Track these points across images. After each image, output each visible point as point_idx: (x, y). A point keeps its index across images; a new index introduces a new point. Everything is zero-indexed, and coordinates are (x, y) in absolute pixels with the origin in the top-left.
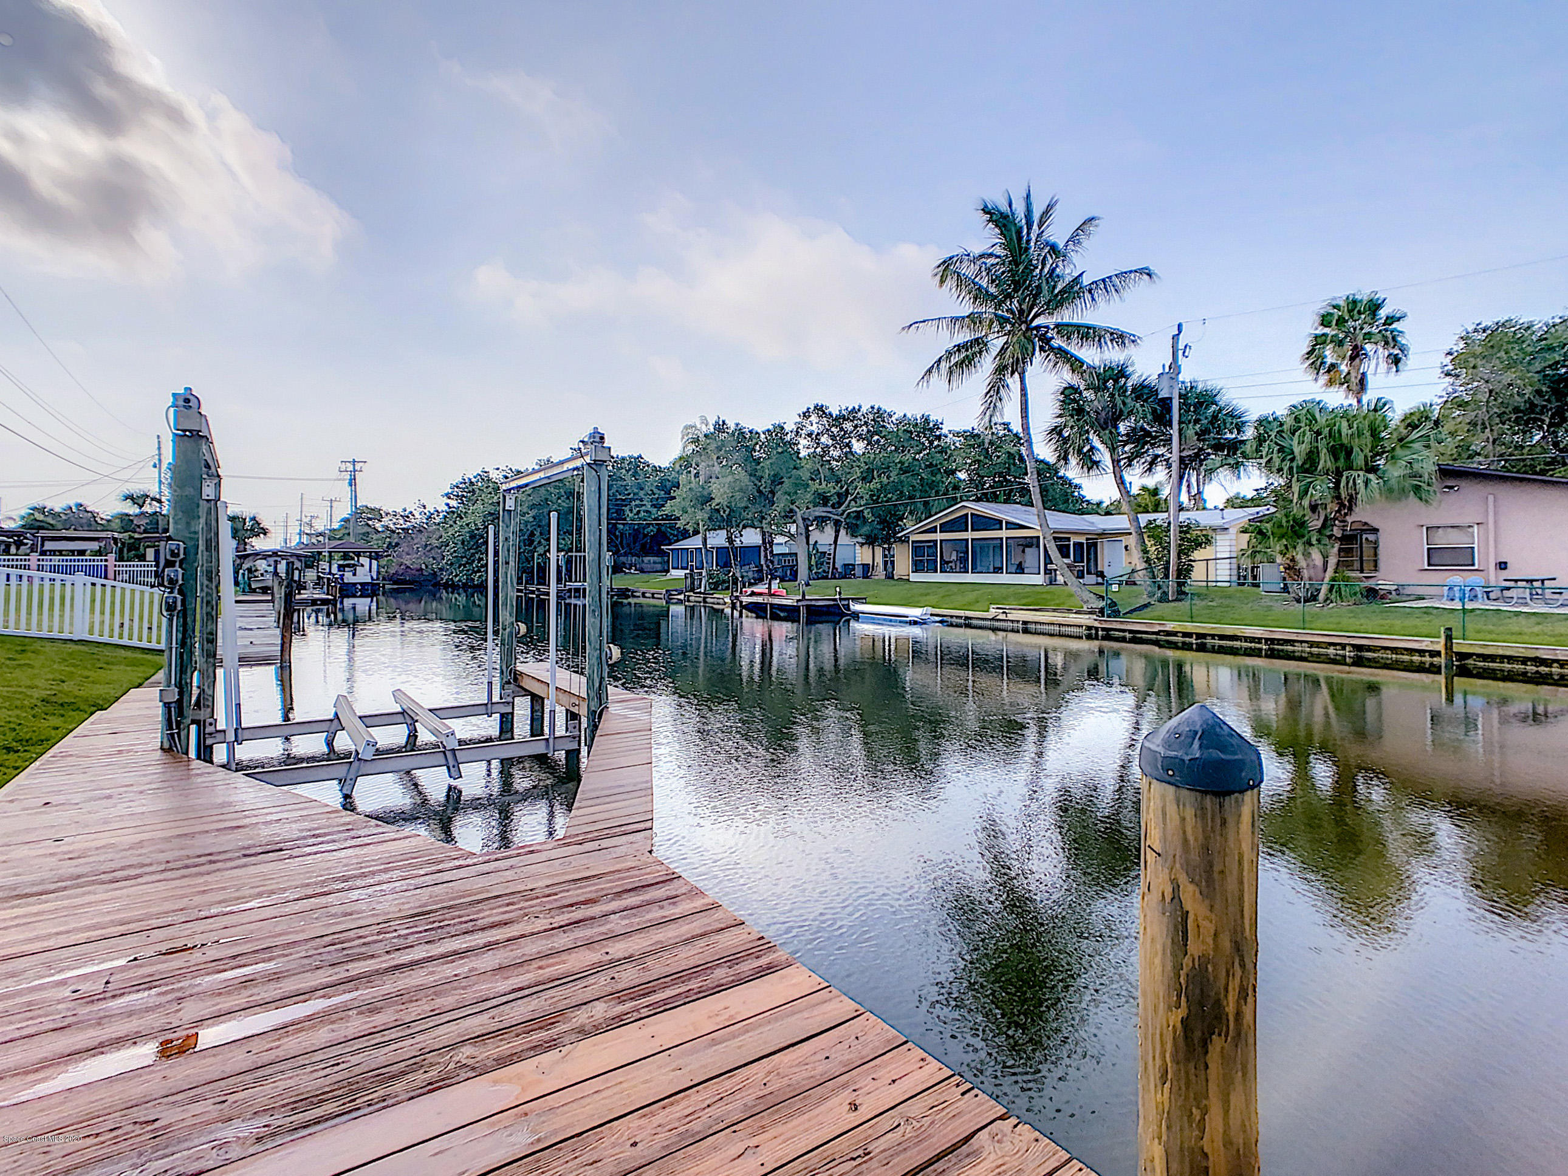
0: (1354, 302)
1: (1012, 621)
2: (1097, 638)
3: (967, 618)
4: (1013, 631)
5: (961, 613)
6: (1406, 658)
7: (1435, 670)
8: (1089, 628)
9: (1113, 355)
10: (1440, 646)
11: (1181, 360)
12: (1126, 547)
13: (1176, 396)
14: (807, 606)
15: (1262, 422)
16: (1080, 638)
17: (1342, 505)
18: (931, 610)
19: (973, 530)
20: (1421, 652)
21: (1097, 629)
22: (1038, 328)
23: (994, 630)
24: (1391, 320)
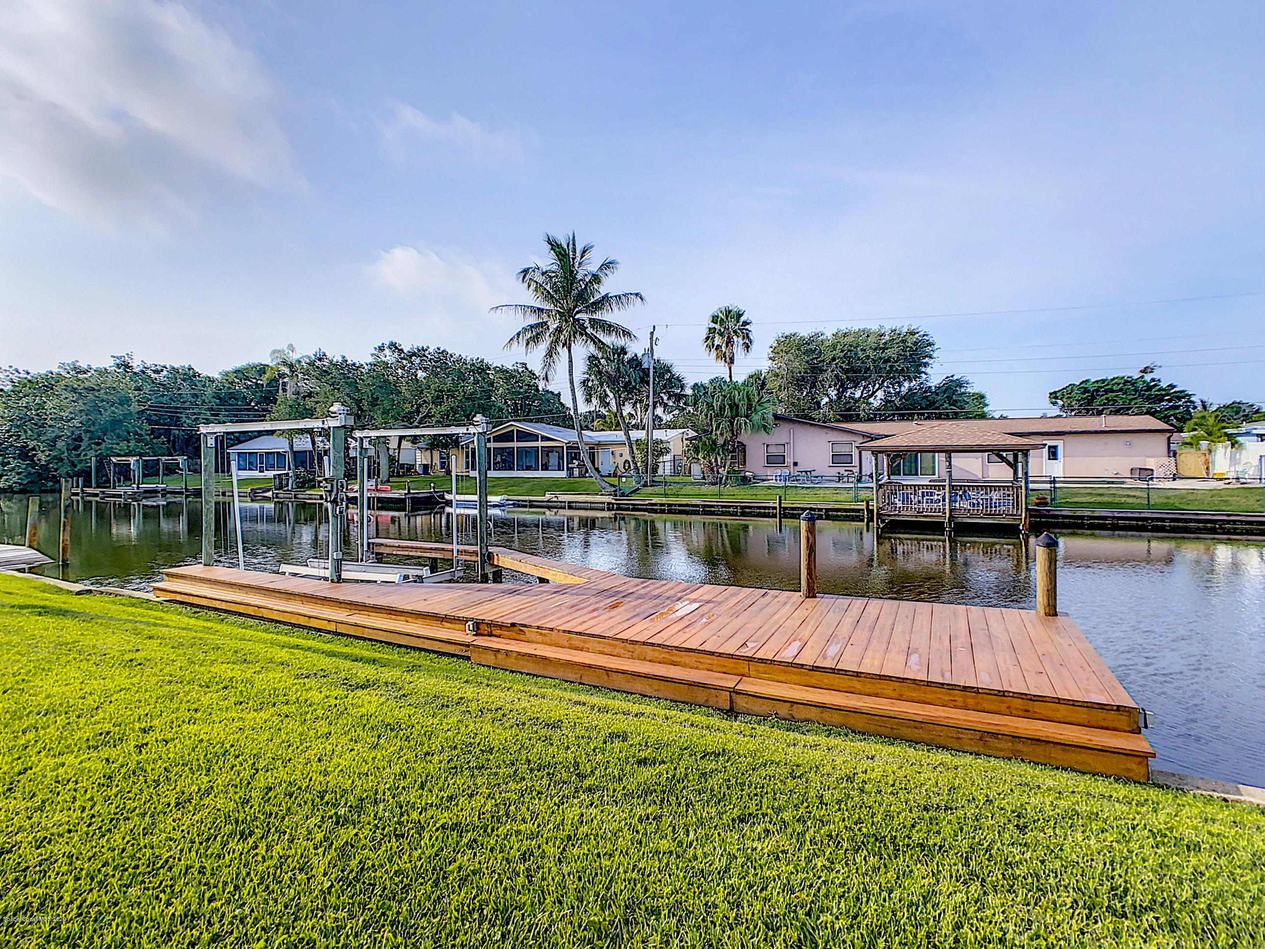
0: (730, 312)
1: (561, 502)
2: (613, 509)
3: (530, 501)
4: (561, 508)
5: (527, 498)
6: (763, 511)
7: (774, 516)
8: (609, 504)
9: (620, 342)
10: (777, 505)
11: (654, 347)
12: (612, 453)
13: (652, 368)
14: (411, 498)
15: (695, 386)
16: (603, 510)
17: (733, 435)
18: (507, 497)
19: (517, 441)
20: (769, 508)
21: (613, 504)
22: (578, 320)
23: (549, 508)
24: (746, 323)
